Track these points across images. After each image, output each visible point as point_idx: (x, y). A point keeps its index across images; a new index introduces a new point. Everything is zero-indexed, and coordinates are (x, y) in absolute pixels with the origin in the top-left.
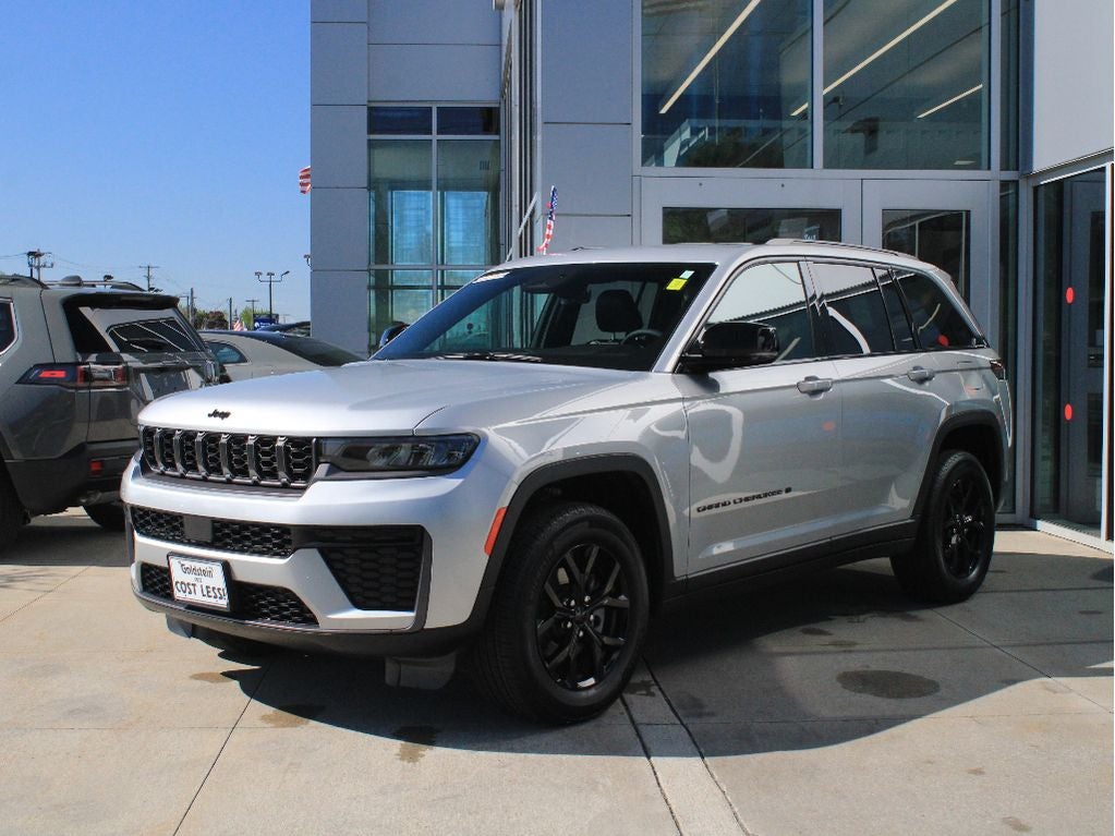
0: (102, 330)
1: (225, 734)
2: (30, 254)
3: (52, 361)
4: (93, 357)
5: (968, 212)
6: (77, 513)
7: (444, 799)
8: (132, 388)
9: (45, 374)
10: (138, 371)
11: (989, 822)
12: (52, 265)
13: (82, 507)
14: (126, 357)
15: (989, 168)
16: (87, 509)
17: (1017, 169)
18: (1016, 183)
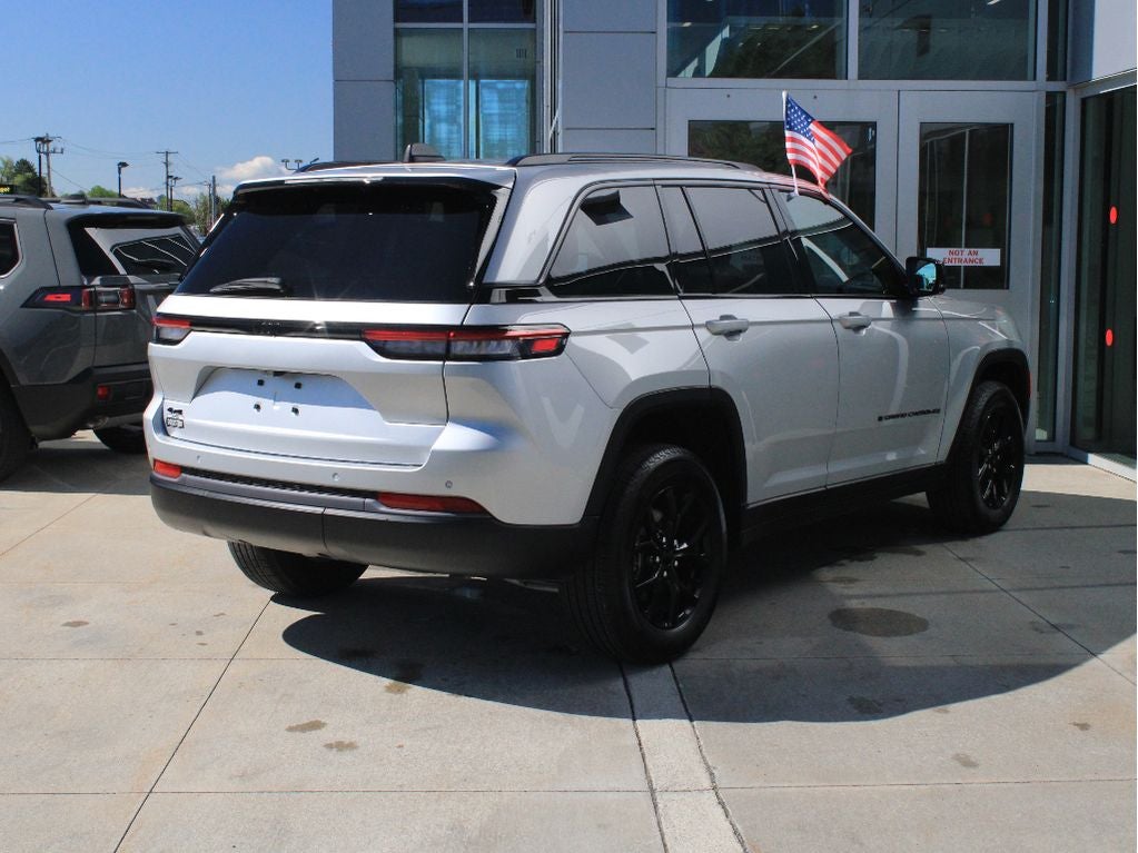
0: (106, 250)
1: (223, 665)
2: (37, 140)
3: (56, 284)
4: (97, 281)
5: (1012, 125)
6: (87, 437)
7: (425, 730)
8: (140, 311)
9: (51, 298)
10: (145, 293)
11: (940, 758)
12: (62, 150)
13: (91, 431)
14: (132, 279)
15: (1035, 79)
16: (96, 432)
17: (1065, 79)
18: (1064, 93)
